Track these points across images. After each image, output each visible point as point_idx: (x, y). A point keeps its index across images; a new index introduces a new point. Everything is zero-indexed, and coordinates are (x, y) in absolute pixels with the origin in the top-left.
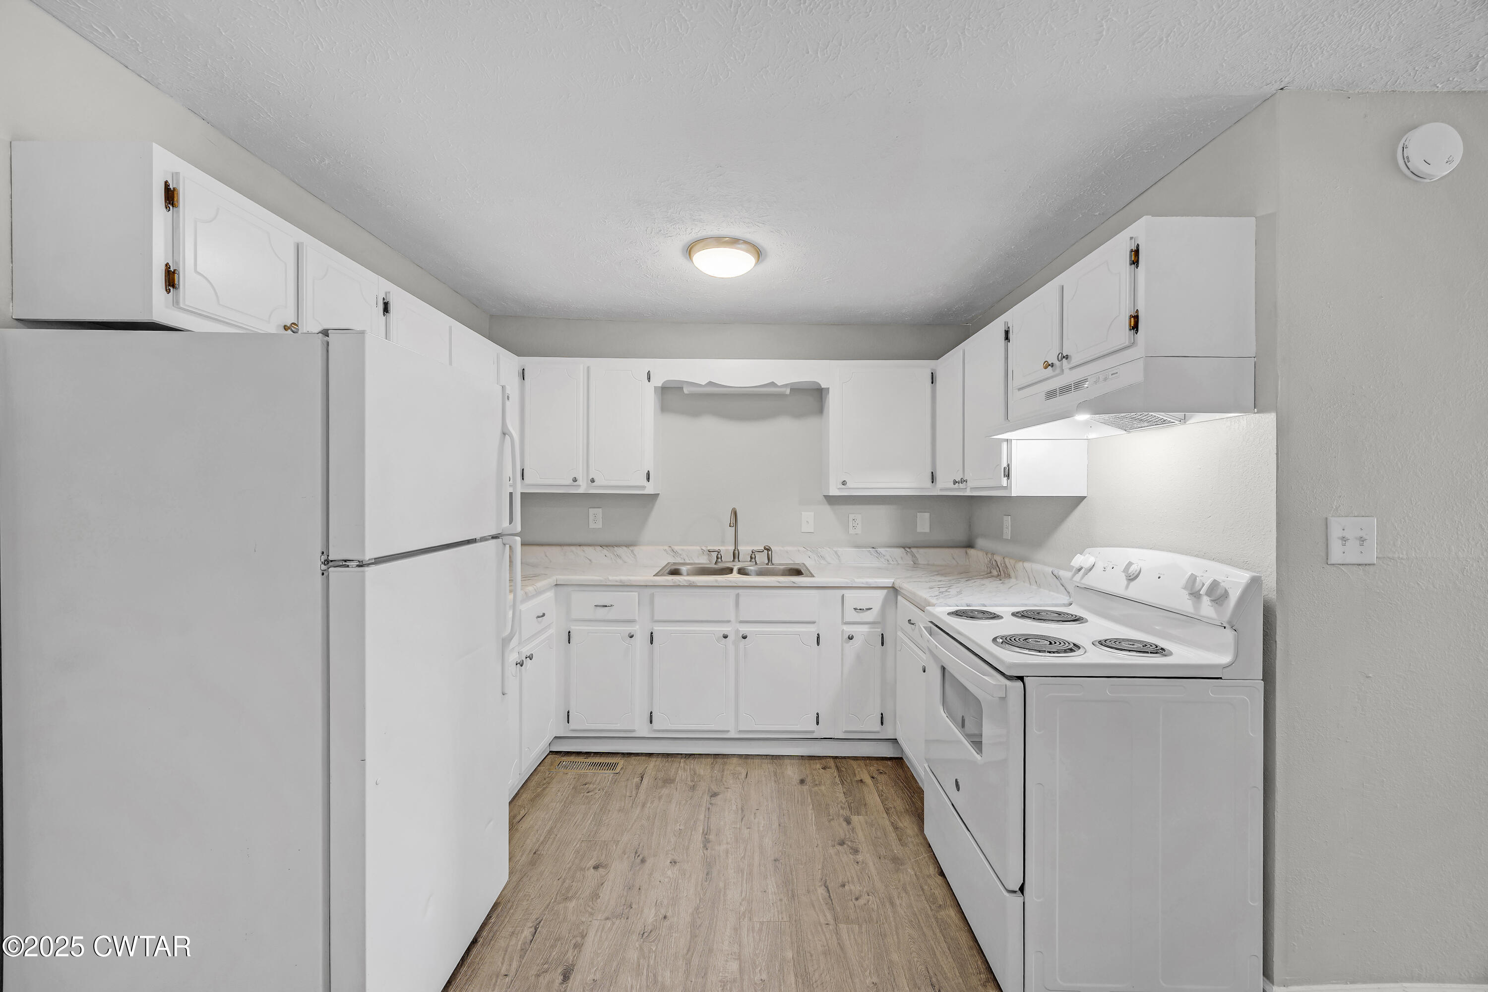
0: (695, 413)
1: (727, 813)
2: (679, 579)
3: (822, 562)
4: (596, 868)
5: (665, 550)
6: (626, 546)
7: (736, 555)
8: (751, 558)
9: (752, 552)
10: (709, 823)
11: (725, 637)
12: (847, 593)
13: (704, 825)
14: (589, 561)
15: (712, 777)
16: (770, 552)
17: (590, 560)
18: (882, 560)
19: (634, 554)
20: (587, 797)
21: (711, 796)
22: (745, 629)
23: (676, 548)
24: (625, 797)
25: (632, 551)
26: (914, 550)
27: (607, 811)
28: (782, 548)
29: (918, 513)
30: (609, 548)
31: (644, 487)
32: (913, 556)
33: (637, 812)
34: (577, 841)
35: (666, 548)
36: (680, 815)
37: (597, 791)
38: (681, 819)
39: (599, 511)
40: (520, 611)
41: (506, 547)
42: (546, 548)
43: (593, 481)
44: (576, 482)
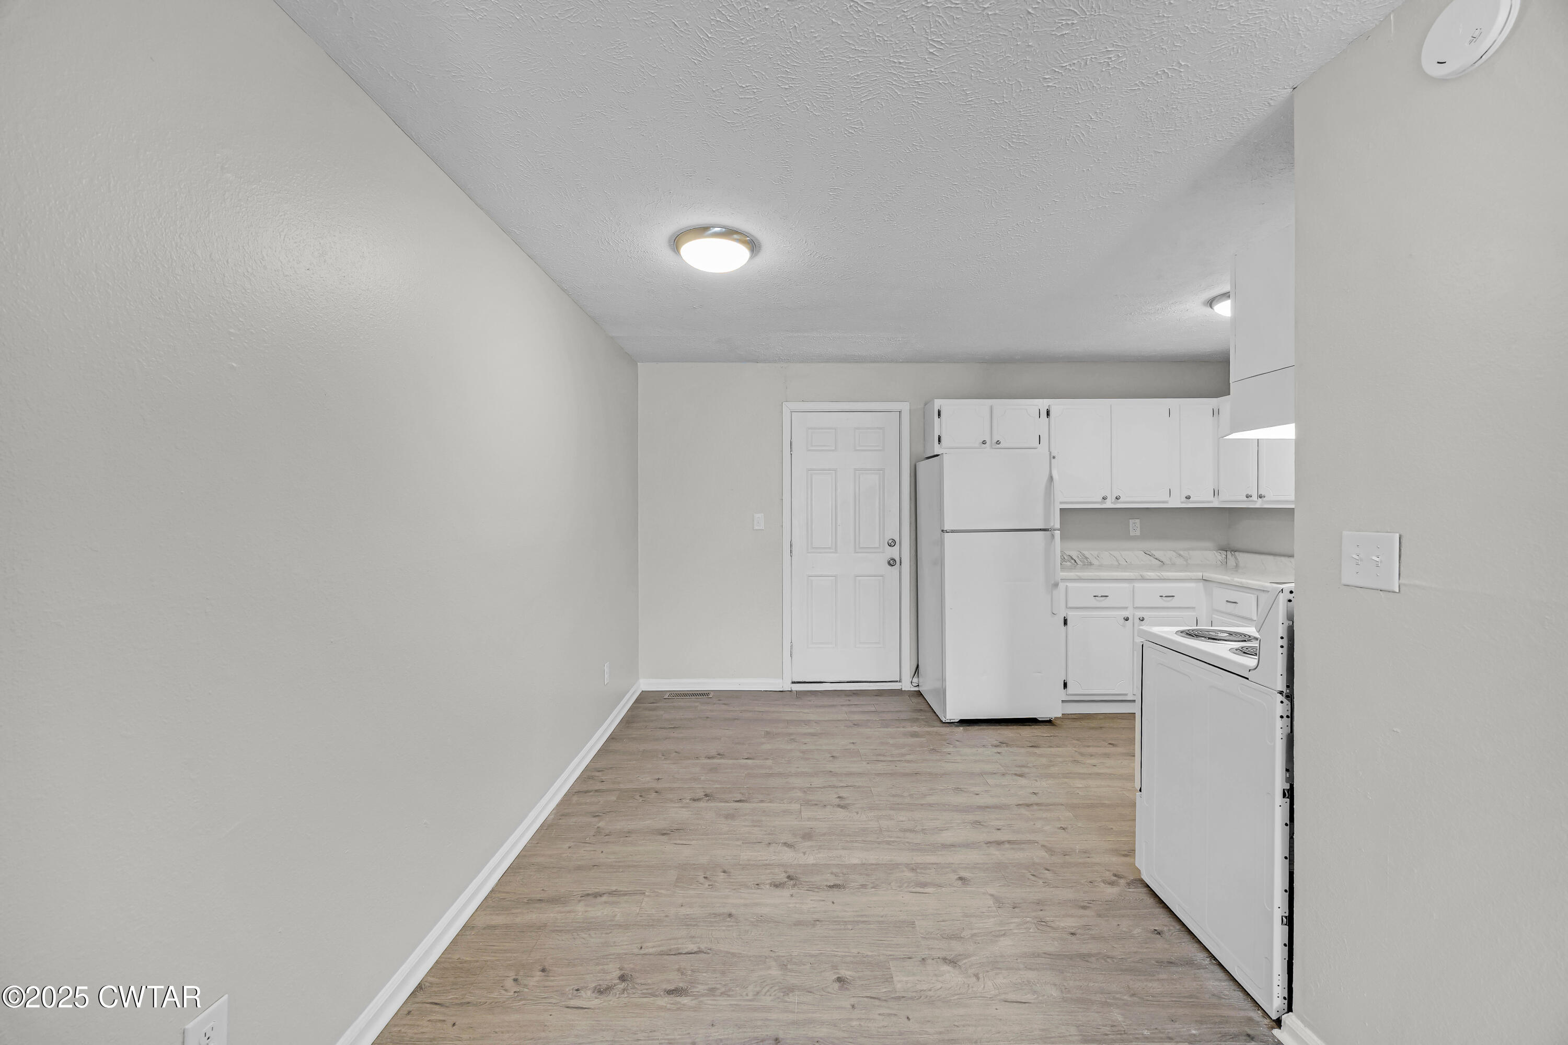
40: (1134, 586)
41: (1053, 536)
42: (1263, 557)
43: (1261, 497)
44: (1250, 499)
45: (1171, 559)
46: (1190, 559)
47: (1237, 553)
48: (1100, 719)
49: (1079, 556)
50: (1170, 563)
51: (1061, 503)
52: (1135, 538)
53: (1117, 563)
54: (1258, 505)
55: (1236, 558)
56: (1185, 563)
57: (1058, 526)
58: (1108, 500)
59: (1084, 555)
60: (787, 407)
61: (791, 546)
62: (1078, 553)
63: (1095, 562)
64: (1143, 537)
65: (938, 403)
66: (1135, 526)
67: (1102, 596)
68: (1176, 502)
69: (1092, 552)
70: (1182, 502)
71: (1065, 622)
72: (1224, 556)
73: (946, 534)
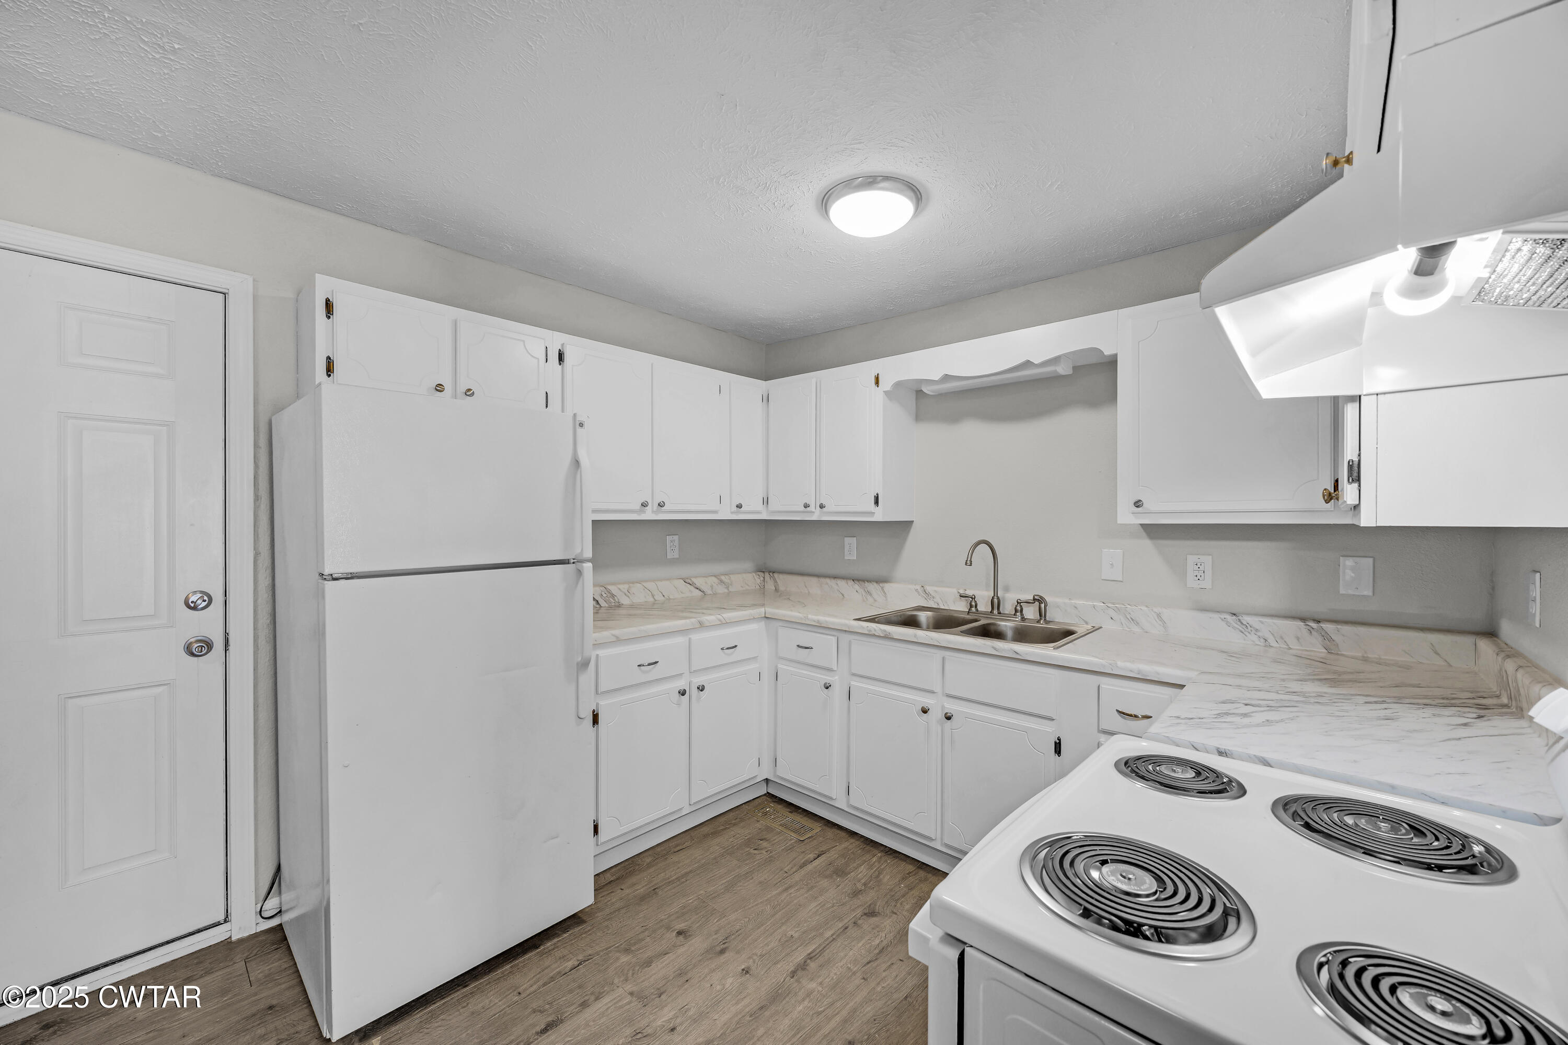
0: (954, 418)
1: (860, 944)
2: (875, 627)
3: (1136, 629)
4: (680, 933)
5: (916, 590)
6: (877, 582)
7: (996, 603)
8: (1016, 611)
9: (1018, 603)
10: (828, 947)
11: (925, 711)
12: (1106, 682)
13: (820, 945)
14: (841, 595)
15: (891, 890)
16: (1043, 605)
17: (843, 595)
18: (1254, 638)
19: (884, 592)
20: (750, 854)
21: (865, 914)
22: (952, 706)
23: (929, 589)
24: (782, 870)
25: (882, 588)
26: (1328, 627)
27: (751, 877)
28: (1067, 601)
29: (1341, 557)
30: (860, 582)
31: (873, 514)
32: (1326, 636)
33: (775, 893)
34: (696, 895)
35: (918, 587)
36: (809, 920)
37: (764, 852)
38: (805, 925)
39: (853, 541)
40: (690, 639)
41: (580, 573)
42: (806, 578)
43: (822, 506)
44: (808, 509)
45: (712, 587)
46: (731, 585)
47: (776, 575)
48: (649, 866)
49: (603, 593)
50: (711, 593)
51: (594, 511)
52: (673, 562)
53: (652, 599)
54: (814, 517)
55: (775, 581)
56: (726, 591)
57: (588, 554)
58: (649, 508)
59: (609, 592)
62: (602, 589)
63: (625, 601)
64: (680, 561)
66: (672, 542)
67: (649, 664)
68: (726, 514)
69: (621, 587)
70: (732, 513)
71: (595, 719)
72: (762, 579)
73: (329, 585)
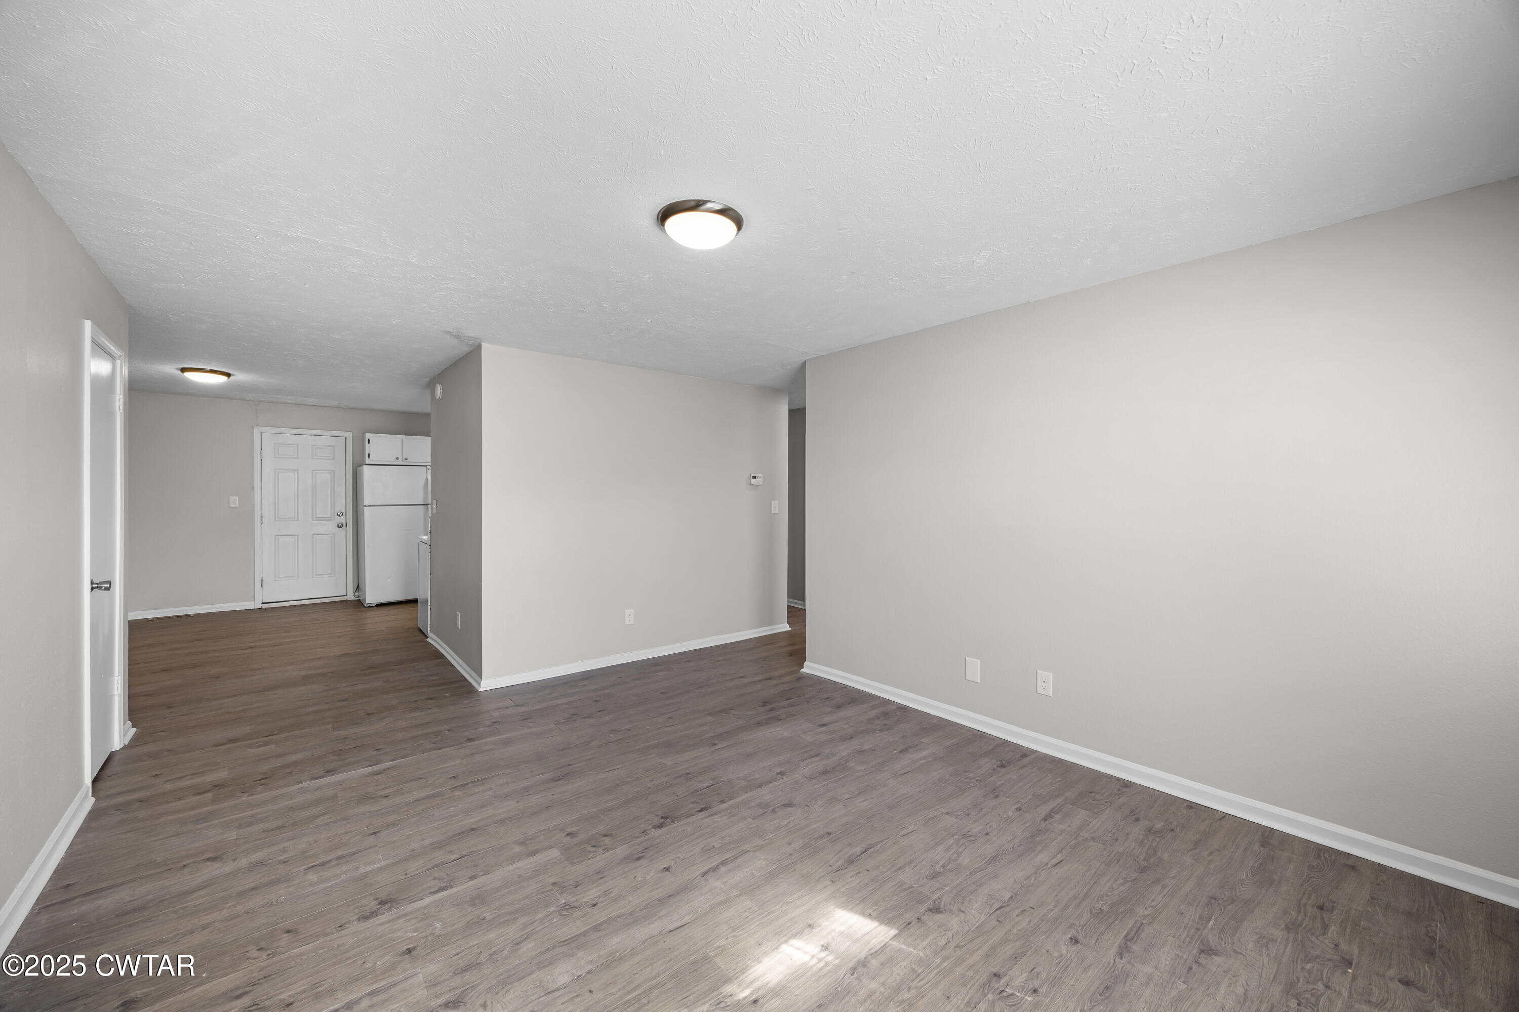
60: (257, 431)
61: (261, 517)
65: (368, 436)
